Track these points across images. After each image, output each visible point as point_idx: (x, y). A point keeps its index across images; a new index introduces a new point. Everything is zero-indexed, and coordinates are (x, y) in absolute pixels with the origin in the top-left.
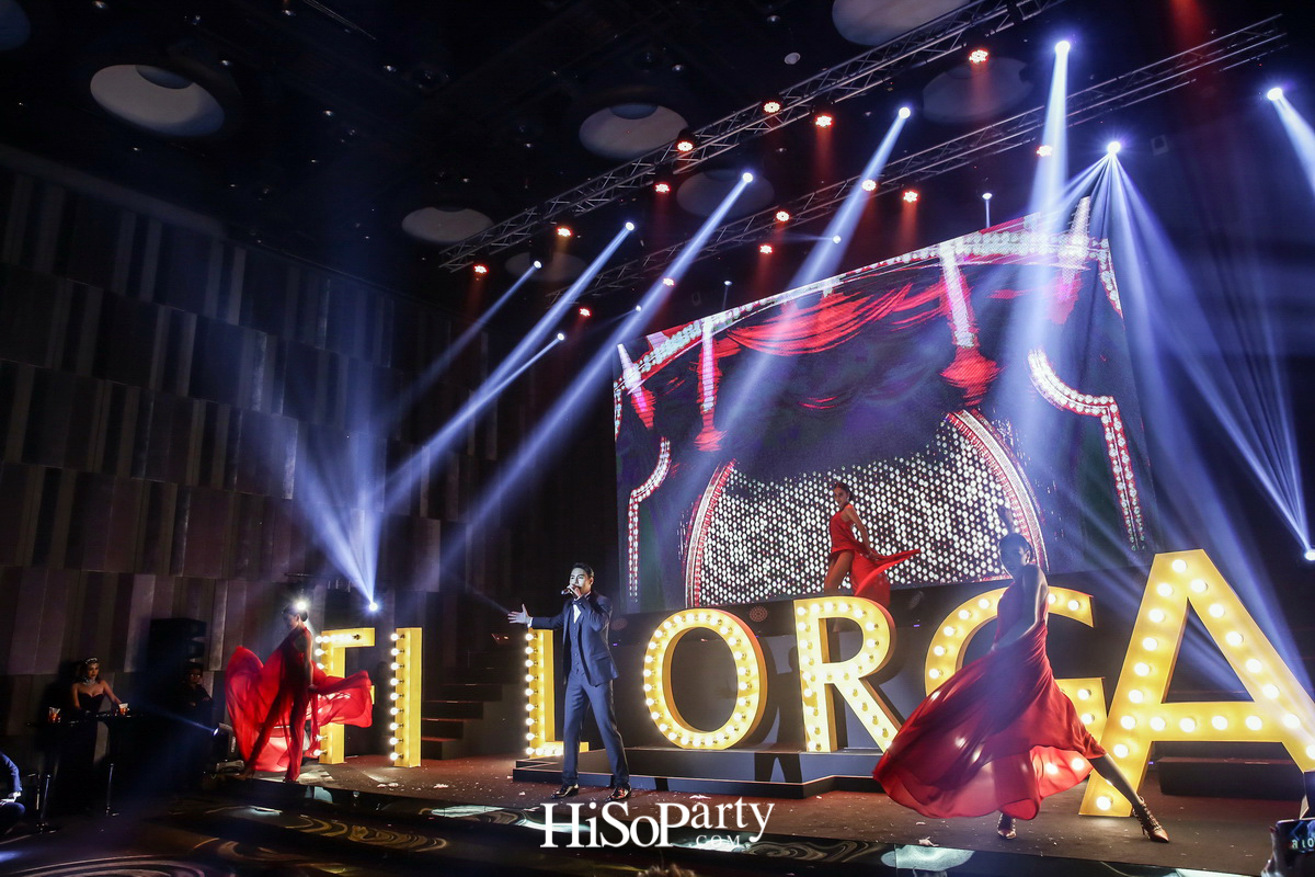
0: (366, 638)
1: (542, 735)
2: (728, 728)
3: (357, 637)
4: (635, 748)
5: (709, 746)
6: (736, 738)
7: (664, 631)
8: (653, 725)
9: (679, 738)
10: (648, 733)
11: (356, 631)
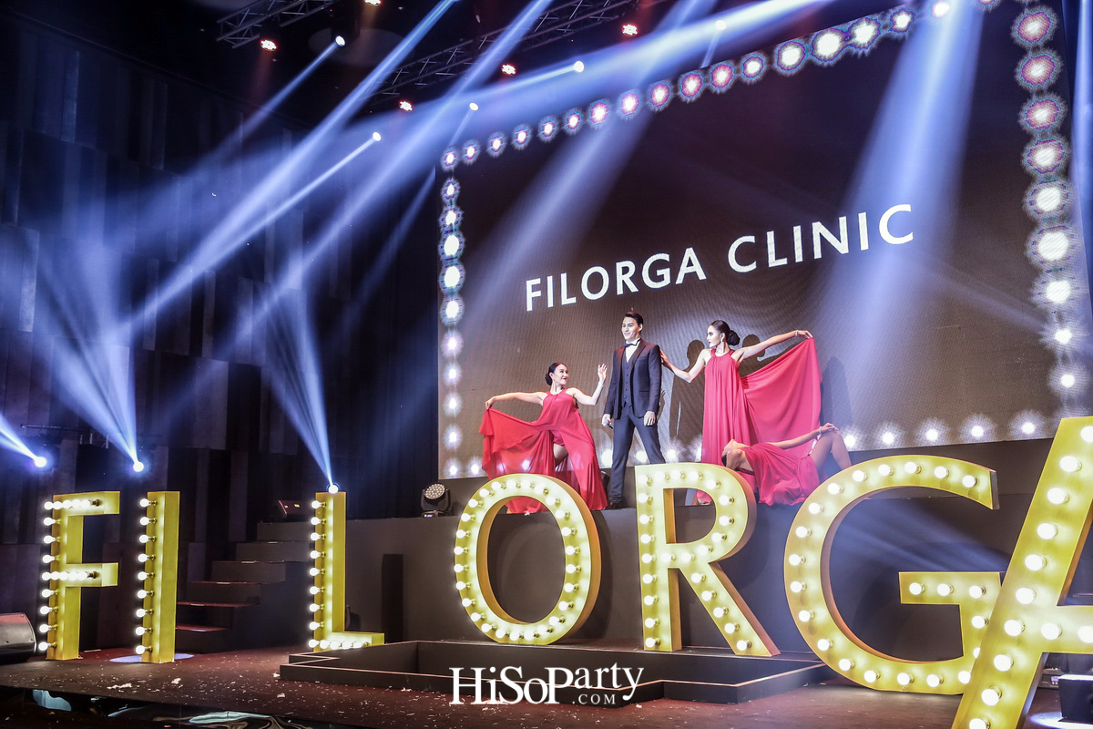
0: (109, 504)
1: (329, 624)
2: (553, 620)
3: (97, 503)
4: (442, 642)
5: (529, 639)
6: (561, 630)
7: (479, 499)
8: (464, 614)
9: (494, 630)
10: (459, 624)
11: (95, 496)
